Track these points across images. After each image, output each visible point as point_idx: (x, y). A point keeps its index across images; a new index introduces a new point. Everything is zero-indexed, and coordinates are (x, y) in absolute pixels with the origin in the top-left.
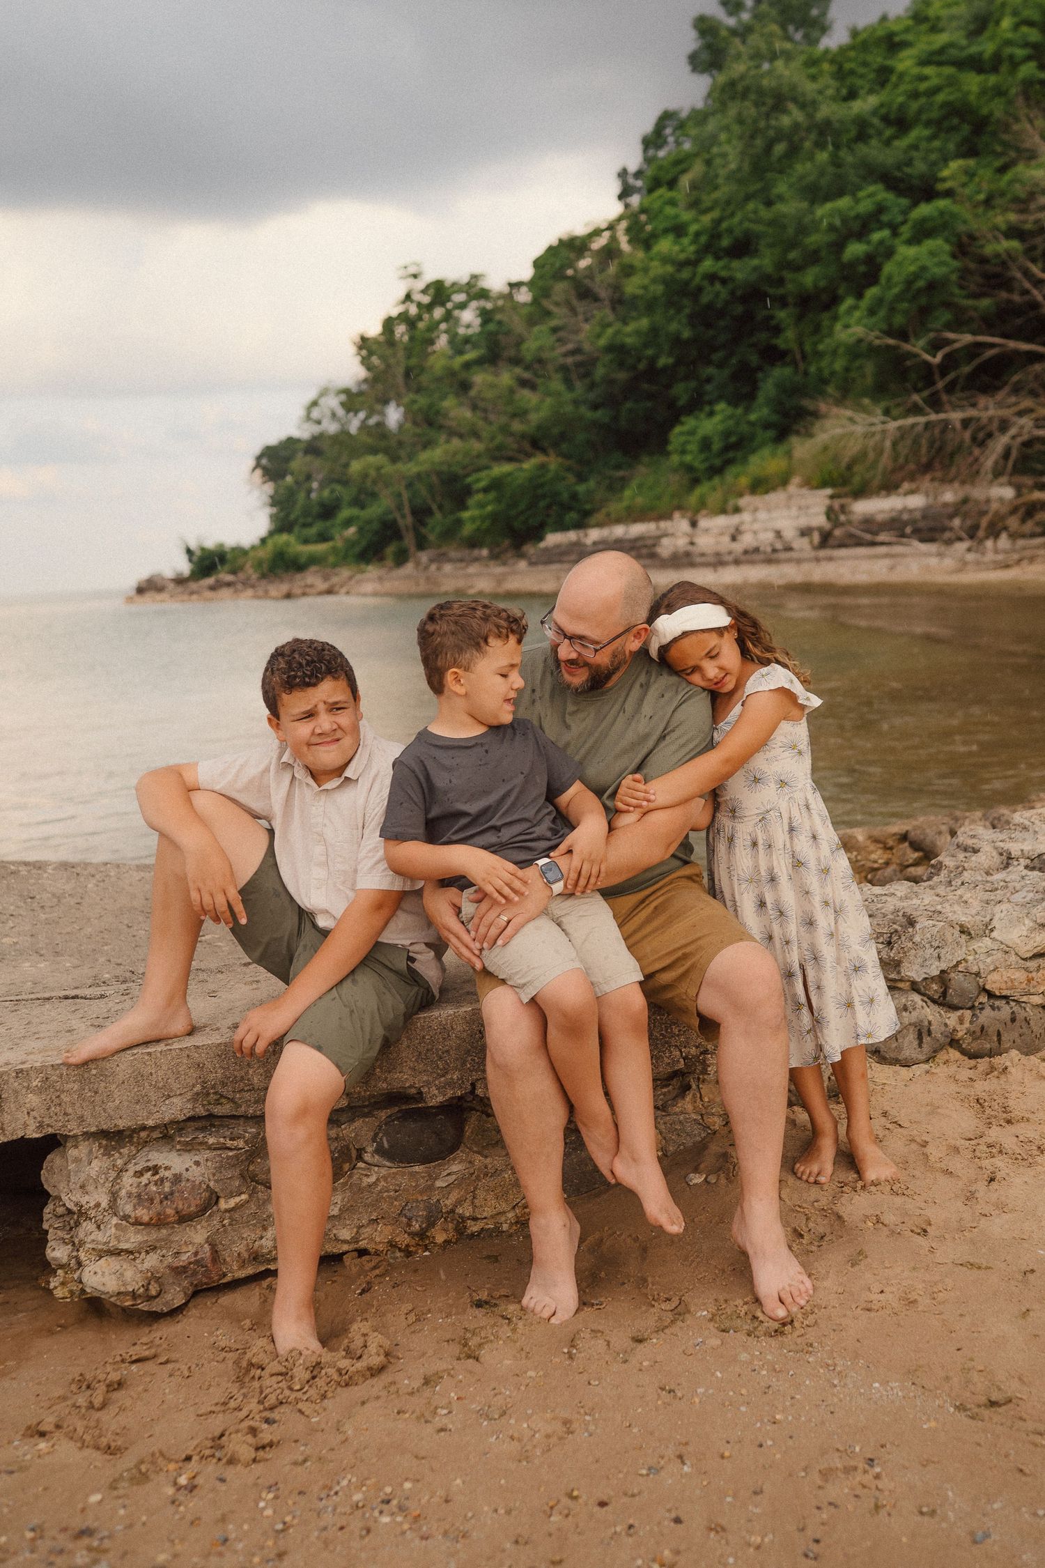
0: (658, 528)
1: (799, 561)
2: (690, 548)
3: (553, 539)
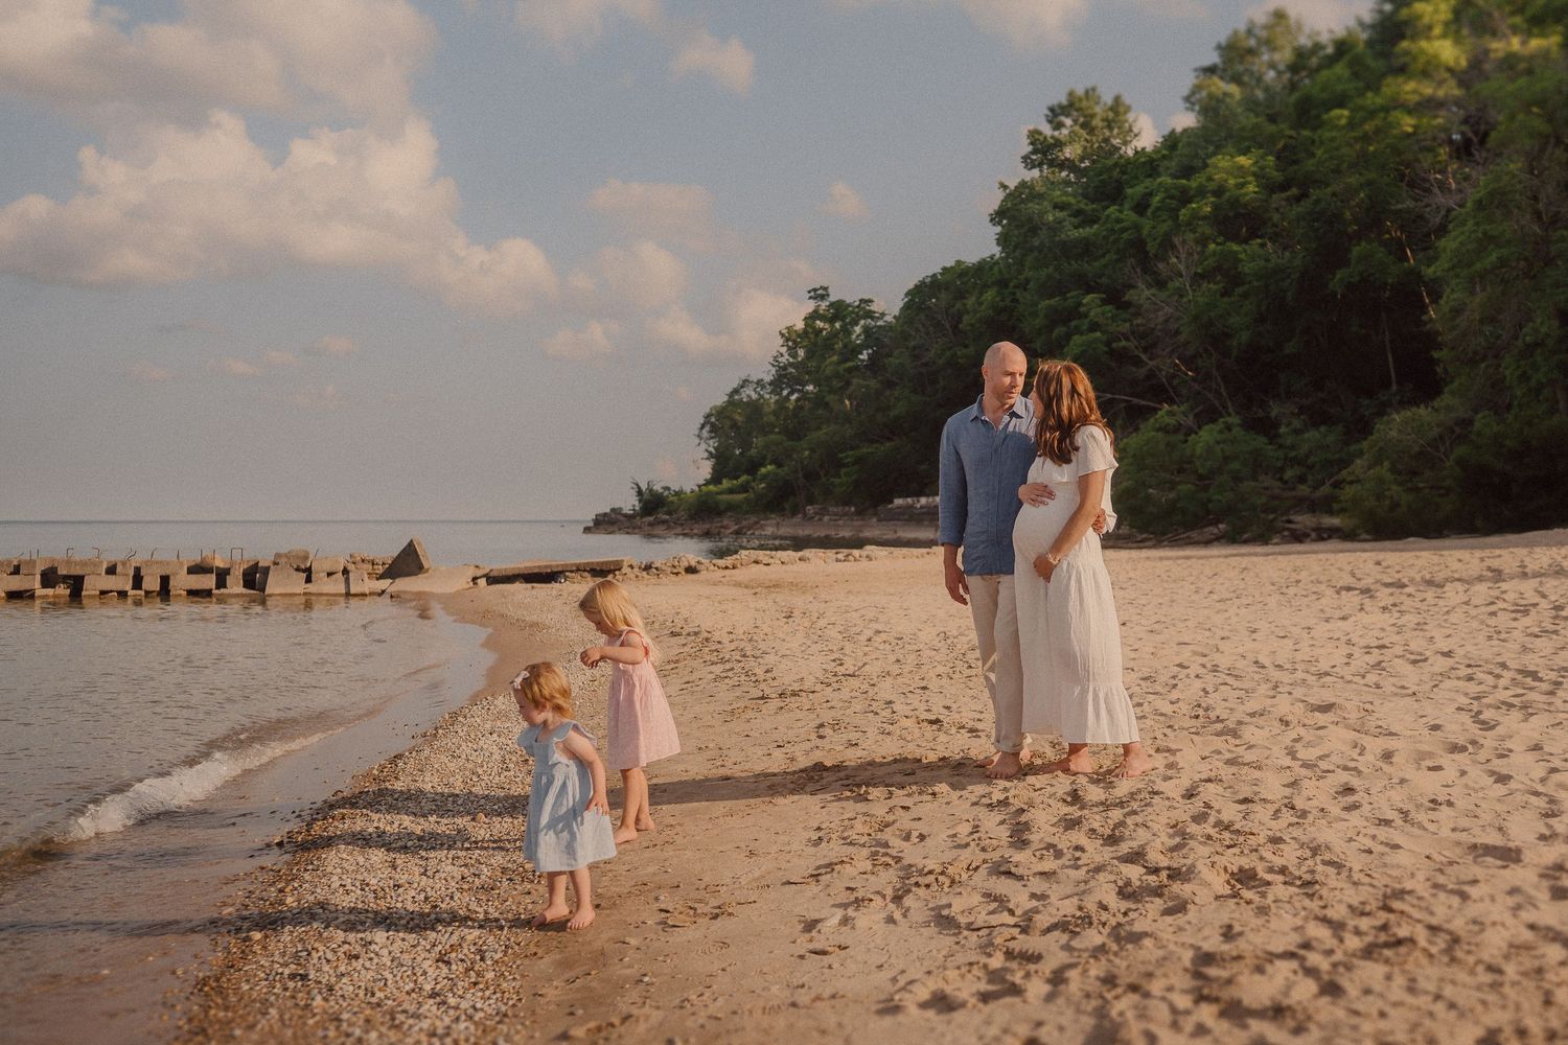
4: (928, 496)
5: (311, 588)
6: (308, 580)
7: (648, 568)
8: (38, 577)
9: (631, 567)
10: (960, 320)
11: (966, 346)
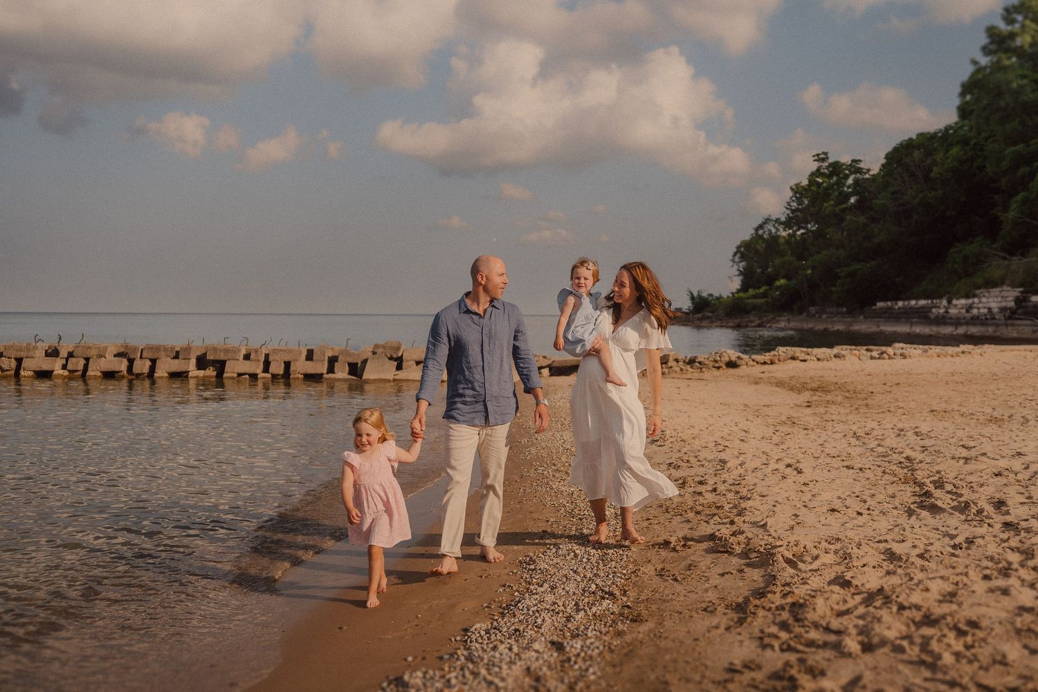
0: (932, 302)
1: (997, 325)
2: (945, 315)
3: (880, 304)
4: (904, 300)
5: (401, 375)
6: (399, 367)
7: (691, 362)
8: (193, 361)
9: (677, 360)
10: (931, 170)
11: (935, 190)
